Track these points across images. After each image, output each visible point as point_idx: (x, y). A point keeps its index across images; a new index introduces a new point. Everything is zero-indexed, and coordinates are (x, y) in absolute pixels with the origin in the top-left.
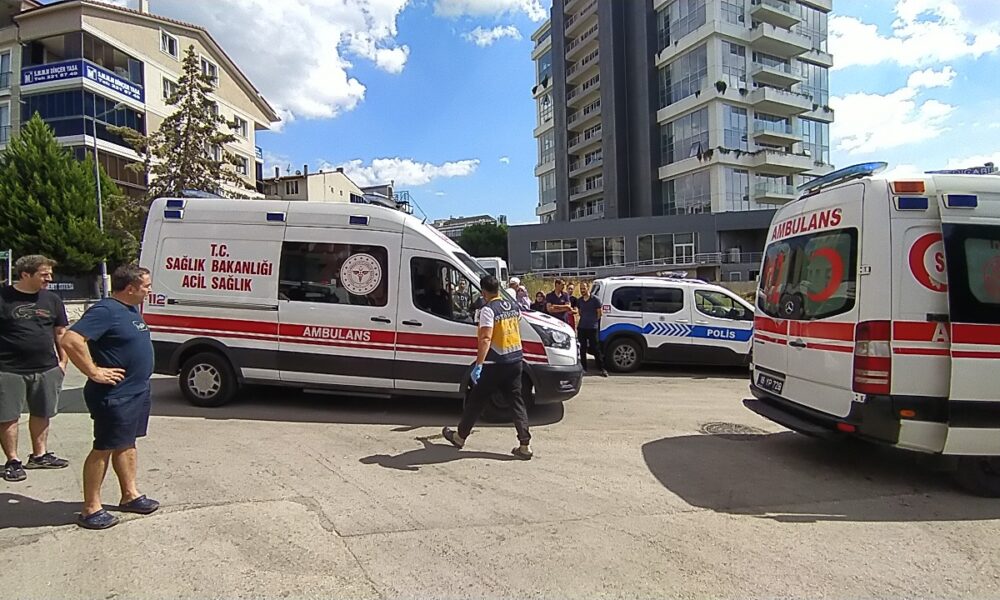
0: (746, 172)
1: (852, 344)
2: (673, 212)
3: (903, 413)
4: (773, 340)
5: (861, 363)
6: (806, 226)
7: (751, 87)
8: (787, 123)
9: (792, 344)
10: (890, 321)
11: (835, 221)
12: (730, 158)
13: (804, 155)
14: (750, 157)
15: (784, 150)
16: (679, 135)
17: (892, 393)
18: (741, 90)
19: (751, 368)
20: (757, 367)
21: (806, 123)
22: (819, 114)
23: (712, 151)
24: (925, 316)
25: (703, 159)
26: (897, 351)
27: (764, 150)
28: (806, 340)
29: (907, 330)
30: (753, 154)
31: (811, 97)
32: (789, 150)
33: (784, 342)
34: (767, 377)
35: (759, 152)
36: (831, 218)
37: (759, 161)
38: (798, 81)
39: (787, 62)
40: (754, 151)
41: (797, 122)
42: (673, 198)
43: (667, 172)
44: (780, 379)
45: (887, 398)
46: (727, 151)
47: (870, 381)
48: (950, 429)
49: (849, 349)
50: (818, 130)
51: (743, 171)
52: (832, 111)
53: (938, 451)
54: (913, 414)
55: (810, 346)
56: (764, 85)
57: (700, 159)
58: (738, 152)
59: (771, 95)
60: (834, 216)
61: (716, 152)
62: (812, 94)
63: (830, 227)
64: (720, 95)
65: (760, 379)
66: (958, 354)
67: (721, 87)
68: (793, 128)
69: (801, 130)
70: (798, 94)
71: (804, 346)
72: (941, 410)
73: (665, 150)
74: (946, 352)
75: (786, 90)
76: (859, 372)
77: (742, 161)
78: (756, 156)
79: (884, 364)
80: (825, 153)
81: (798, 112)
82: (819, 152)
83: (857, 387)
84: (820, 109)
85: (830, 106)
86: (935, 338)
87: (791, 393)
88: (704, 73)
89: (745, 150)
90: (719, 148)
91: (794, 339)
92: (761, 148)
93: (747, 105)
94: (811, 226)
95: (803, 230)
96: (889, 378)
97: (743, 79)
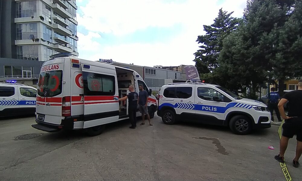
0: (52, 49)
1: (61, 103)
2: (22, 58)
3: (74, 120)
4: (41, 104)
5: (64, 108)
6: (50, 68)
7: (53, 22)
8: (65, 37)
9: (47, 105)
10: (70, 96)
11: (57, 68)
12: (46, 43)
13: (70, 48)
14: (53, 45)
15: (64, 45)
16: (25, 29)
17: (72, 115)
18: (49, 22)
19: (36, 114)
20: (38, 113)
21: (71, 39)
22: (74, 37)
23: (38, 39)
24: (79, 95)
25: (35, 41)
26: (72, 104)
27: (58, 44)
28: (50, 103)
29: (75, 99)
30: (54, 44)
31: (72, 32)
32: (66, 46)
33: (44, 104)
34: (40, 116)
35: (56, 44)
36: (56, 67)
37: (56, 47)
38: (68, 26)
39: (65, 19)
40: (55, 43)
41: (68, 38)
42: (22, 53)
43: (18, 42)
44: (43, 116)
45: (70, 117)
46: (44, 41)
47: (67, 113)
48: (85, 122)
49: (60, 105)
50: (74, 41)
51: (50, 49)
52: (78, 38)
53: (82, 127)
54: (76, 120)
55: (51, 105)
56: (58, 23)
57: (34, 41)
58: (49, 42)
59: (60, 27)
60: (57, 66)
61: (40, 40)
62: (72, 31)
63: (56, 70)
64: (42, 21)
65: (38, 117)
66: (86, 104)
67: (42, 18)
68: (67, 39)
69: (69, 40)
70: (68, 30)
71: (49, 105)
72: (83, 118)
73: (18, 34)
74: (83, 103)
75: (65, 27)
76: (63, 111)
77: (49, 45)
78: (55, 45)
79: (69, 108)
80: (76, 49)
81: (69, 35)
82: (74, 48)
83: (63, 115)
84: (74, 36)
85: (77, 36)
86: (81, 100)
87: (47, 120)
88: (35, 11)
89: (51, 42)
90: (42, 39)
91: (47, 103)
92: (57, 43)
93: (52, 28)
94: (51, 69)
95: (50, 70)
96: (71, 112)
97: (50, 18)
